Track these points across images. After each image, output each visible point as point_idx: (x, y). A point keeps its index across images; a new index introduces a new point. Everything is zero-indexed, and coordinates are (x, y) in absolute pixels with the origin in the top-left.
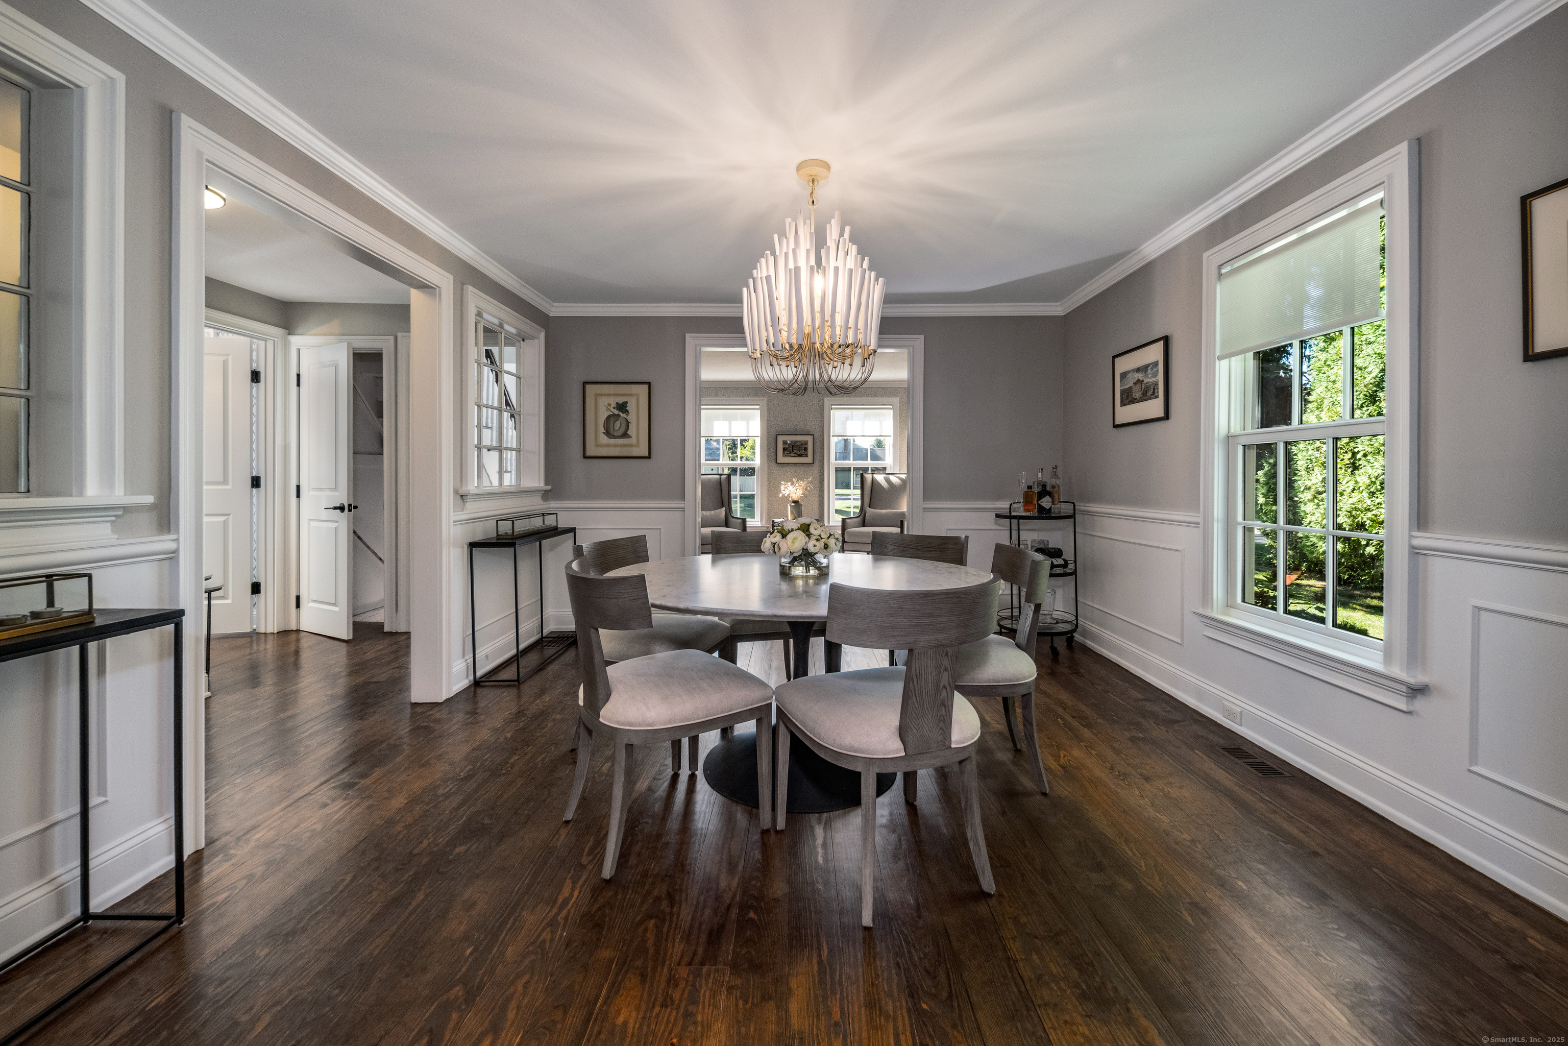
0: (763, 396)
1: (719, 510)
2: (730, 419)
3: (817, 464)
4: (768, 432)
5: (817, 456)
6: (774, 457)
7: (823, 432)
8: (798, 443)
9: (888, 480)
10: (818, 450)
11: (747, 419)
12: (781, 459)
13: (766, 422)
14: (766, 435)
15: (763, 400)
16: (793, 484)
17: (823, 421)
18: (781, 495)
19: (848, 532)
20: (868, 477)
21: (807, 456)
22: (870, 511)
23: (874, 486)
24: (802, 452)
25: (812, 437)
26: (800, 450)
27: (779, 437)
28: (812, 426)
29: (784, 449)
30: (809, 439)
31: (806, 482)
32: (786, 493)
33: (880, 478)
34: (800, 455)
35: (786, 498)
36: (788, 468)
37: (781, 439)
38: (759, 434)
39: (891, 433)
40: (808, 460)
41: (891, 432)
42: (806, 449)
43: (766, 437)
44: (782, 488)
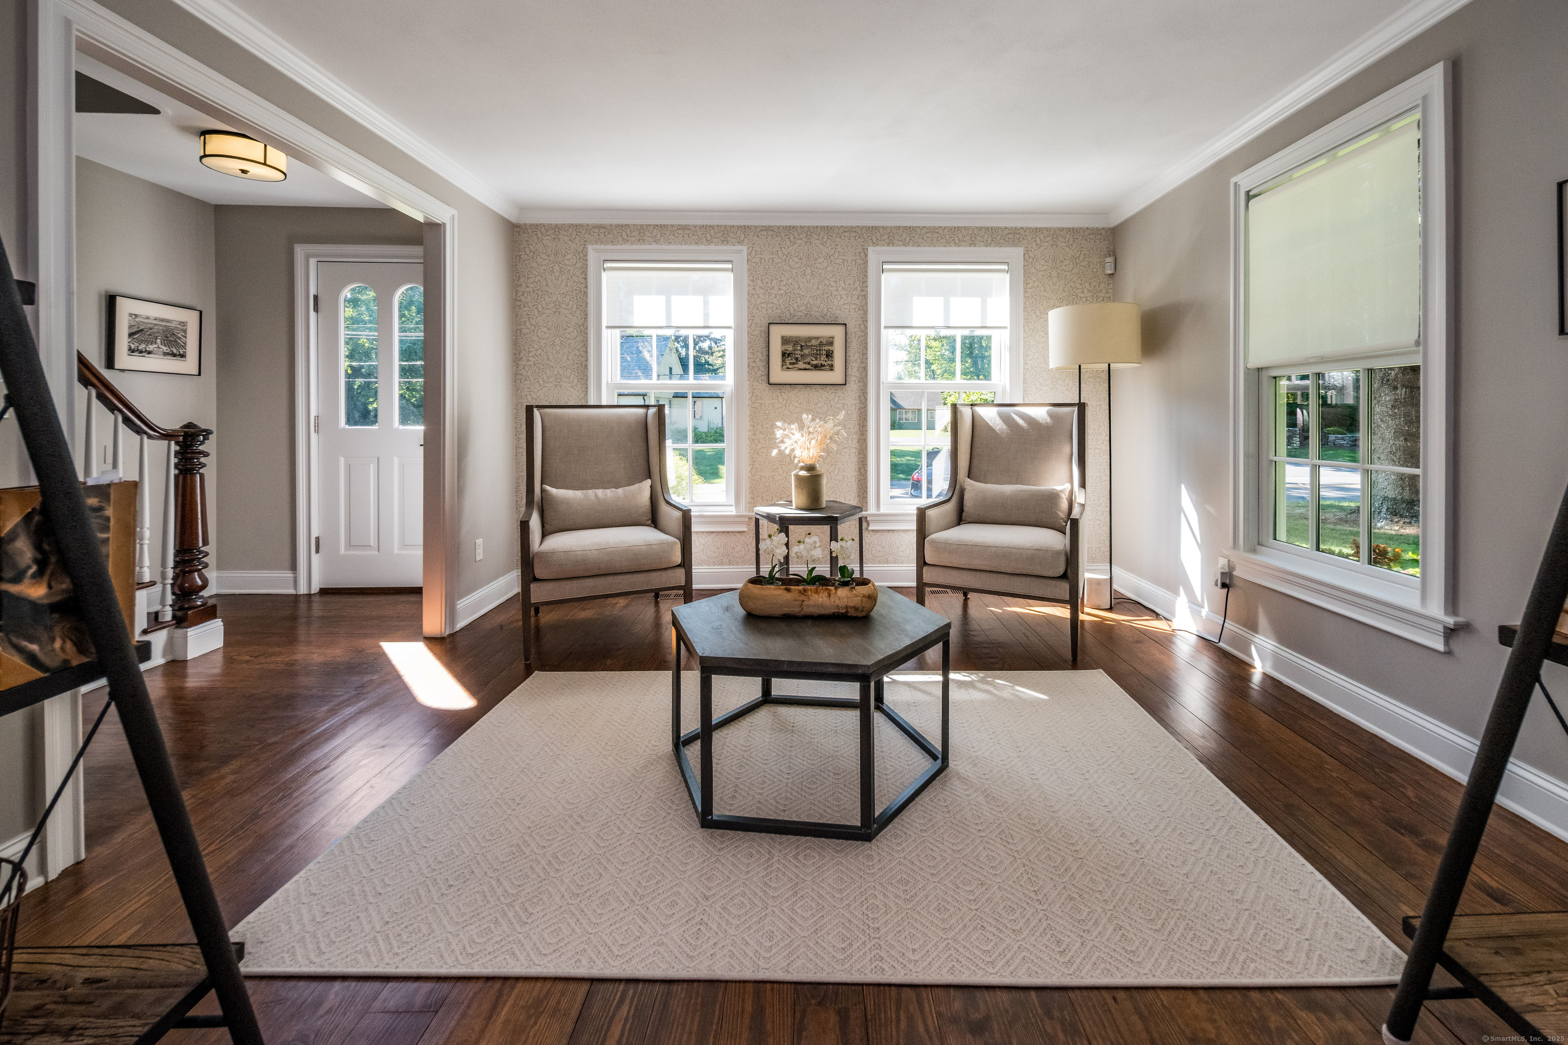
0: (740, 243)
1: (637, 486)
2: (667, 291)
3: (853, 386)
4: (751, 318)
5: (854, 372)
6: (763, 370)
7: (865, 321)
8: (814, 342)
9: (1006, 419)
10: (854, 356)
11: (704, 291)
12: (779, 374)
13: (746, 296)
14: (745, 323)
15: (740, 252)
16: (801, 427)
17: (865, 297)
18: (775, 452)
19: (933, 542)
20: (966, 413)
21: (831, 368)
22: (974, 488)
23: (977, 430)
24: (823, 360)
25: (842, 328)
26: (817, 356)
27: (772, 327)
28: (844, 308)
29: (785, 355)
30: (837, 333)
31: (830, 424)
32: (786, 447)
33: (989, 415)
34: (817, 367)
35: (787, 459)
36: (792, 394)
37: (777, 333)
38: (730, 321)
39: (1006, 322)
40: (836, 376)
41: (1005, 320)
42: (829, 355)
43: (746, 329)
44: (779, 434)
